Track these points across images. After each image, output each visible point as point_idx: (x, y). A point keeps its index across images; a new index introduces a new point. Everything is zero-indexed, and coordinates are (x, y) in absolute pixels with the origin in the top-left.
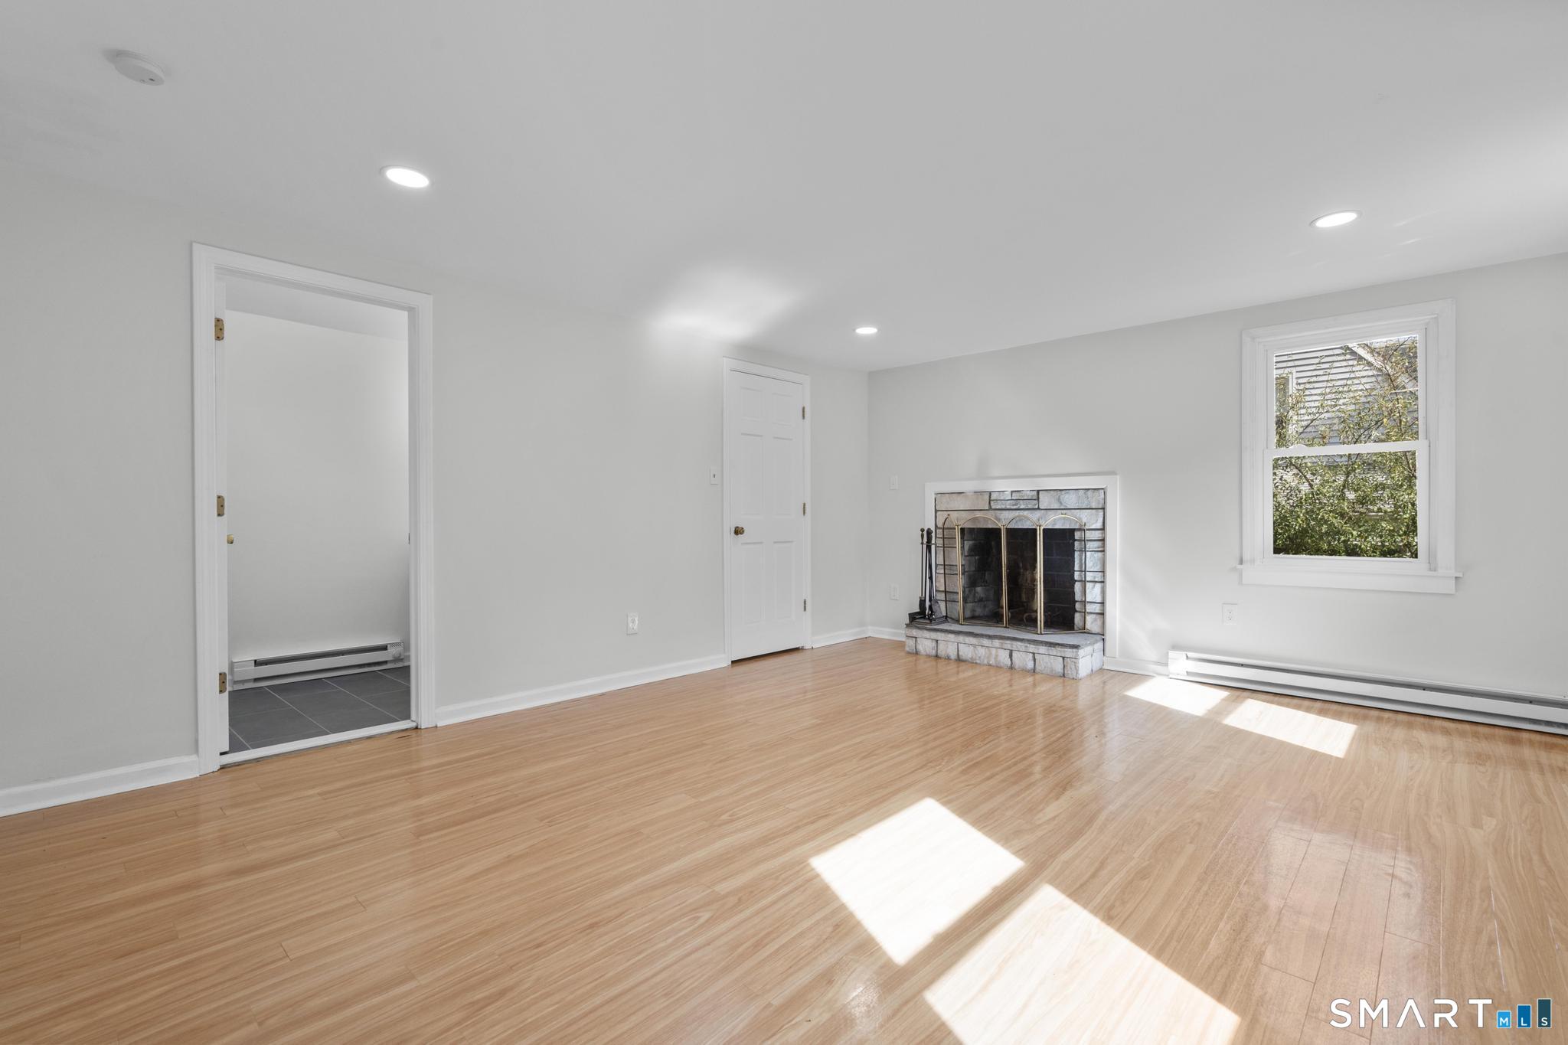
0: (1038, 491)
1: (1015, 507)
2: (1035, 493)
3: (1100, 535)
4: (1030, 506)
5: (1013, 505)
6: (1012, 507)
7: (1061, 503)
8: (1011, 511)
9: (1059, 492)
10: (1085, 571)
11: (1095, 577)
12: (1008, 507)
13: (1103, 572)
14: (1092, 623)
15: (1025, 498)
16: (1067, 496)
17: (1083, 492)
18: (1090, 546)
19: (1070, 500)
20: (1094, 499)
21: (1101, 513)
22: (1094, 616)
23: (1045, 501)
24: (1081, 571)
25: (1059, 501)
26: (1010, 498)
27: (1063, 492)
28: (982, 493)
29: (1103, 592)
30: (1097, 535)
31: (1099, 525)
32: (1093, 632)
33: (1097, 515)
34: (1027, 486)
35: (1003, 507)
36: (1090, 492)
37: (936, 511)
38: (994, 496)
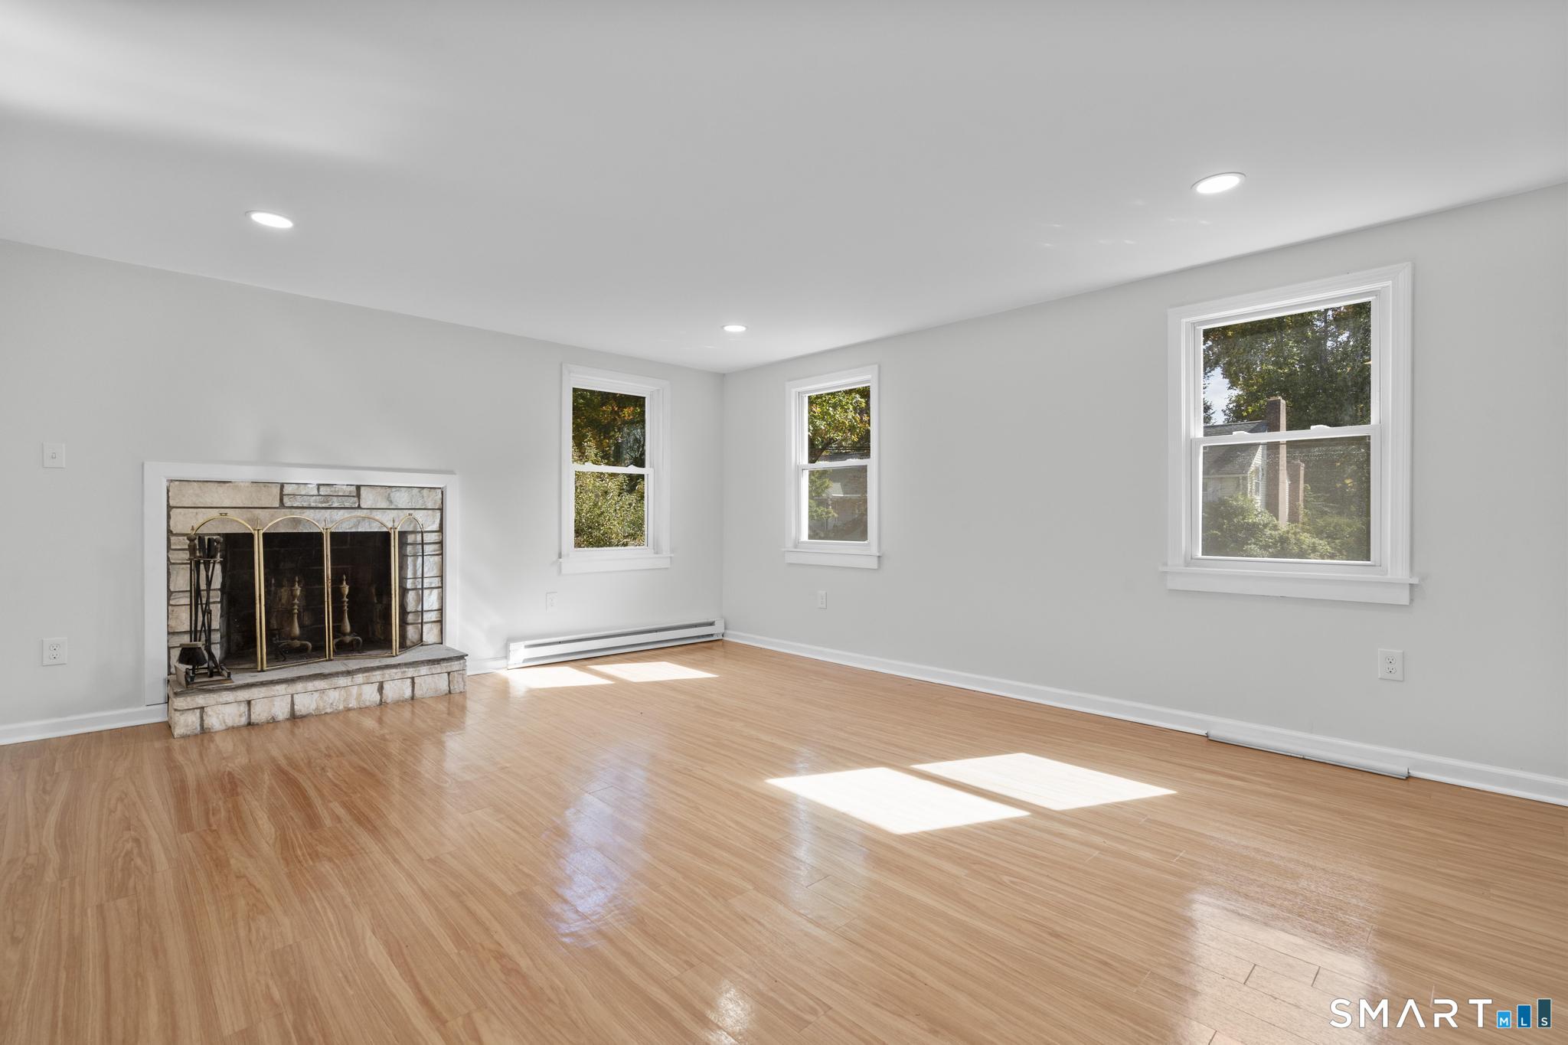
0: (358, 487)
1: (324, 505)
2: (353, 489)
3: (437, 538)
4: (347, 505)
5: (321, 503)
6: (320, 505)
7: (391, 502)
8: (317, 510)
9: (389, 490)
10: (422, 578)
11: (431, 583)
12: (313, 505)
13: (442, 577)
14: (428, 633)
15: (340, 494)
16: (398, 494)
17: (418, 490)
18: (428, 549)
19: (402, 499)
20: (430, 499)
21: (438, 514)
22: (429, 625)
23: (368, 499)
24: (415, 578)
25: (389, 500)
26: (315, 493)
27: (394, 490)
28: (267, 484)
29: (442, 599)
30: (434, 537)
31: (436, 527)
32: (430, 643)
33: (434, 516)
34: (343, 480)
35: (305, 505)
36: (425, 491)
37: (169, 508)
38: (288, 490)
